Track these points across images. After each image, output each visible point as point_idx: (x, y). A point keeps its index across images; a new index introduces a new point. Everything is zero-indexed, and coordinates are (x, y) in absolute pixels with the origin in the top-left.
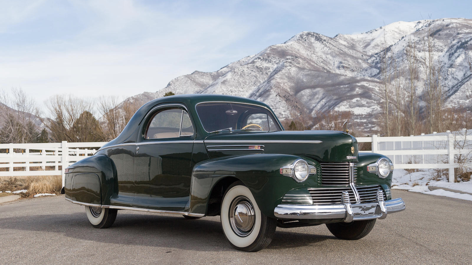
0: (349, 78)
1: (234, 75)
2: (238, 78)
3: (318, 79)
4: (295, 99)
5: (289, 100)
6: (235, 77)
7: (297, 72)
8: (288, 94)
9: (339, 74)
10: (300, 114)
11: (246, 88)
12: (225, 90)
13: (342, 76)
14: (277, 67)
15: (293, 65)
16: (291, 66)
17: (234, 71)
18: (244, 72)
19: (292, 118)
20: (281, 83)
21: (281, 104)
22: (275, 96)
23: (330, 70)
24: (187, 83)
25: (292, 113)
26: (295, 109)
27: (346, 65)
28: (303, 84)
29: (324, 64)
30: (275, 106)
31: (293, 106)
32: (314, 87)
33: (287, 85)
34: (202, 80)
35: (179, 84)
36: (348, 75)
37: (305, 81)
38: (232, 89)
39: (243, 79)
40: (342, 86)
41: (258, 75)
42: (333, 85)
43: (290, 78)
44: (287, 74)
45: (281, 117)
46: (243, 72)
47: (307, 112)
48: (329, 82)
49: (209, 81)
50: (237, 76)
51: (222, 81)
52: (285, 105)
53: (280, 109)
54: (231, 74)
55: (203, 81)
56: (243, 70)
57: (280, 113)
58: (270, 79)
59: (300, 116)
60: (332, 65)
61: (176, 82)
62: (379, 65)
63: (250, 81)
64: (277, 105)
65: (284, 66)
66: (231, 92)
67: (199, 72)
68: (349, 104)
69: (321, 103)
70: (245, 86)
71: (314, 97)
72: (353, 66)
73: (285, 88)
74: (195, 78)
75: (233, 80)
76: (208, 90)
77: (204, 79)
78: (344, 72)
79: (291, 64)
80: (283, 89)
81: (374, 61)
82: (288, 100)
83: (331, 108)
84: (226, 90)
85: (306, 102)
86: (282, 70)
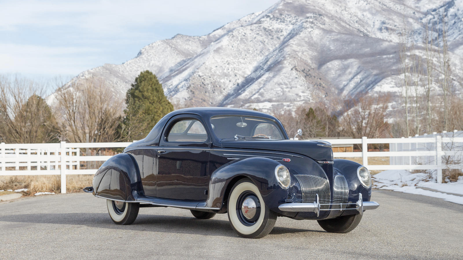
0: (395, 44)
1: (233, 40)
2: (238, 44)
3: (351, 45)
4: (318, 74)
5: (310, 76)
6: (234, 43)
7: (321, 36)
8: (308, 67)
9: (380, 39)
10: (326, 96)
11: (249, 59)
12: (219, 61)
13: (385, 42)
14: (294, 29)
15: (315, 26)
16: (312, 27)
17: (232, 34)
18: (246, 35)
19: (314, 102)
20: (299, 52)
21: (298, 81)
22: (290, 69)
23: (368, 33)
24: (166, 51)
25: (314, 94)
26: (317, 88)
27: (391, 27)
28: (329, 53)
29: (360, 24)
30: (290, 85)
31: (315, 84)
32: (345, 57)
33: (307, 55)
34: (187, 47)
35: (154, 52)
36: (393, 41)
37: (332, 48)
38: (229, 59)
39: (245, 46)
40: (385, 56)
41: (267, 41)
42: (372, 55)
43: (311, 45)
44: (306, 39)
45: (298, 99)
46: (244, 36)
47: (335, 93)
48: (367, 50)
49: (196, 48)
50: (236, 41)
51: (215, 49)
52: (303, 83)
53: (297, 89)
54: (228, 39)
55: (189, 48)
56: (245, 33)
57: (297, 95)
58: (283, 46)
59: (325, 99)
60: (370, 26)
61: (150, 49)
62: (438, 27)
63: (255, 49)
64: (293, 83)
65: (303, 28)
66: (228, 64)
67: (182, 35)
68: (395, 82)
69: (355, 80)
70: (248, 55)
71: (345, 72)
72: (401, 28)
73: (304, 59)
74: (177, 44)
75: (231, 47)
76: (195, 62)
77: (190, 45)
78: (388, 37)
79: (313, 25)
80: (302, 60)
81: (431, 21)
82: (308, 76)
83: (369, 87)
84: (221, 61)
85: (334, 79)
86: (300, 33)
